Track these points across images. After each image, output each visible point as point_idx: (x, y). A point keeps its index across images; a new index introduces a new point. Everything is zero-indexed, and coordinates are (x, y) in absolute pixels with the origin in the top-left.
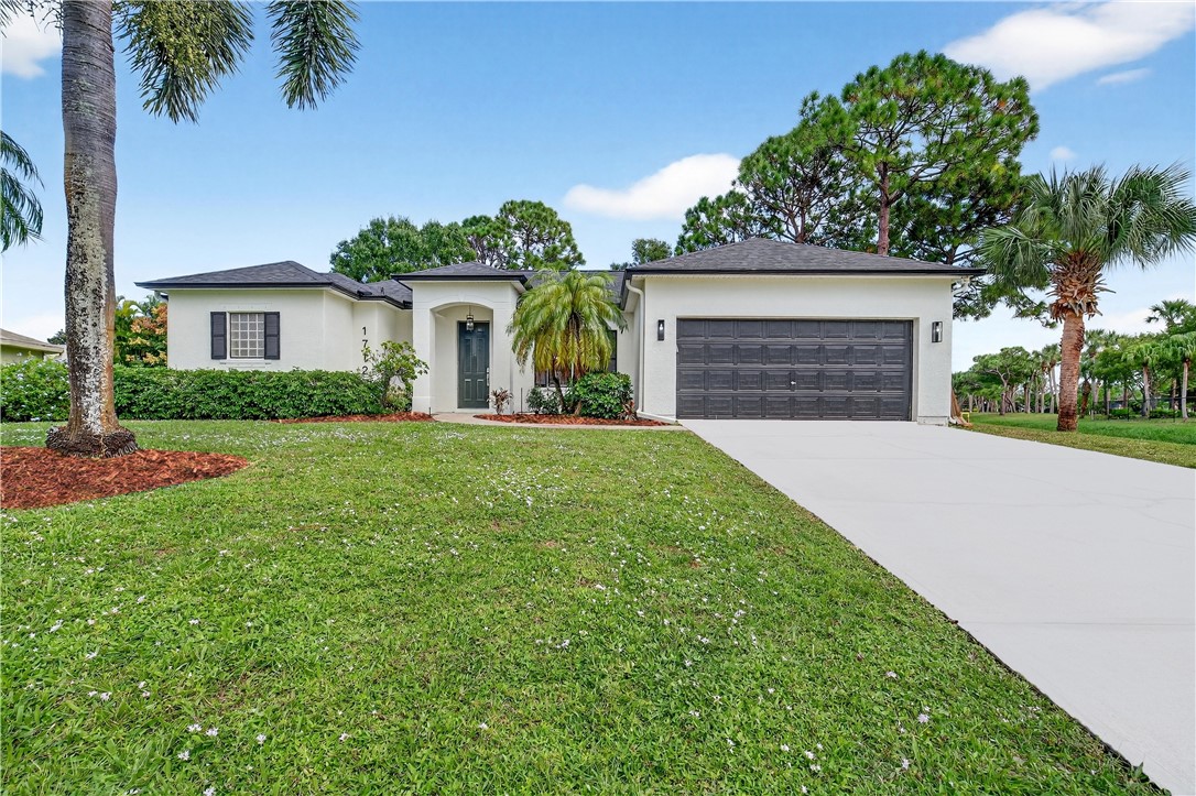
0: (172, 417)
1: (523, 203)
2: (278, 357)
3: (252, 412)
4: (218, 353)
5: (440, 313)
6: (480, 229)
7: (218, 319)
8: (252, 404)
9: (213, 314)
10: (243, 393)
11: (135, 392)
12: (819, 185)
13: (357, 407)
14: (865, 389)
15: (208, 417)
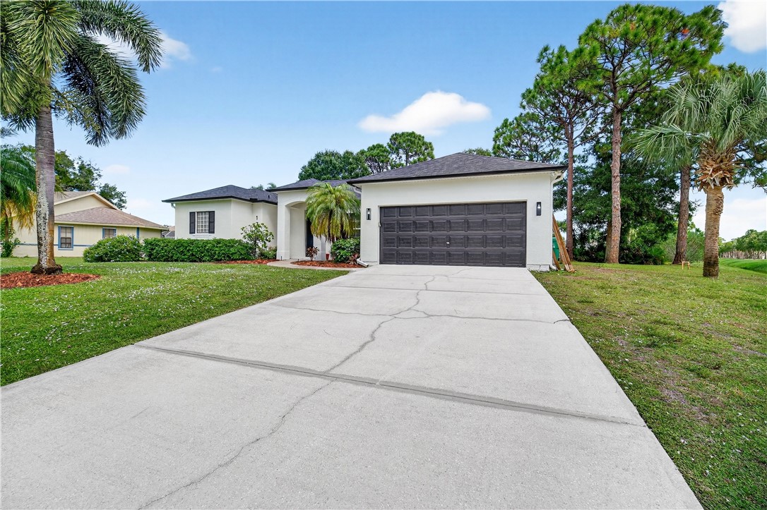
0: (164, 261)
1: (403, 134)
2: (214, 233)
3: (194, 259)
4: (192, 231)
5: (293, 207)
6: (375, 152)
7: (192, 214)
8: (192, 255)
9: (190, 213)
10: (189, 250)
11: (152, 249)
12: (590, 101)
13: (236, 256)
14: (495, 246)
15: (176, 261)
